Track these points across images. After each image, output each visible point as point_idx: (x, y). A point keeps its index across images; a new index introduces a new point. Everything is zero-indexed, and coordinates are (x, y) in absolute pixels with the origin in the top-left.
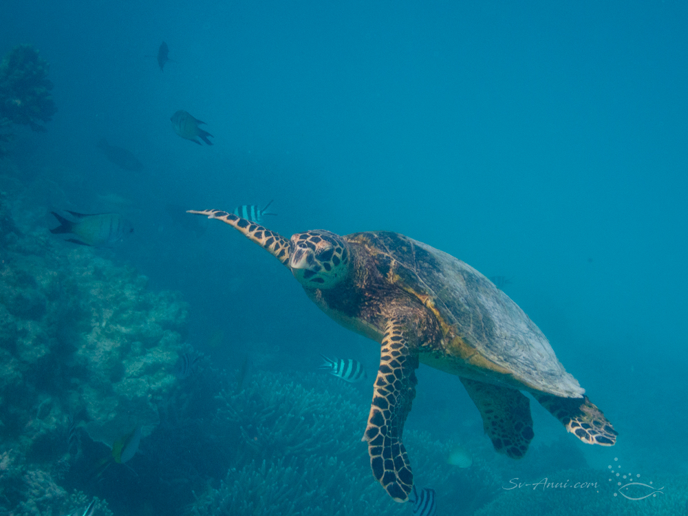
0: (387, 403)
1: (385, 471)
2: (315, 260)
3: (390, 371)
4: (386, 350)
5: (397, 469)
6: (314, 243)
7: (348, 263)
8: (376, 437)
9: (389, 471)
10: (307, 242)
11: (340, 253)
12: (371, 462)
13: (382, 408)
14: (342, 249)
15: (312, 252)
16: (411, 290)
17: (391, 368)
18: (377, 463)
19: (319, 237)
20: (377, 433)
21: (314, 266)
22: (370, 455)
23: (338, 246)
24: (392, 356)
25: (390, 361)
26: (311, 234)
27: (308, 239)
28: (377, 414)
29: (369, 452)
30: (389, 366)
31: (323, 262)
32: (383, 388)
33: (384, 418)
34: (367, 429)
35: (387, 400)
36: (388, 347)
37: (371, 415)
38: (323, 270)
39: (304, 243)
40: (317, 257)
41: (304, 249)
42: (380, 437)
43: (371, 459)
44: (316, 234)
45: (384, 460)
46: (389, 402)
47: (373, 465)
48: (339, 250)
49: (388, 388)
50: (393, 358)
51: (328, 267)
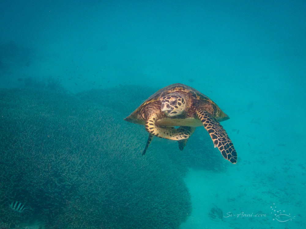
0: (213, 130)
1: (227, 154)
2: (171, 106)
3: (205, 120)
4: (200, 116)
5: (231, 152)
6: (168, 100)
7: (185, 104)
8: (218, 143)
9: (228, 154)
10: (165, 100)
11: (180, 101)
12: (222, 153)
13: (213, 132)
14: (181, 99)
15: (168, 103)
16: (205, 99)
17: (205, 119)
18: (223, 152)
19: (170, 96)
20: (218, 142)
21: (170, 108)
22: (220, 151)
23: (179, 98)
24: (202, 116)
25: (203, 117)
26: (167, 96)
27: (166, 99)
28: (213, 135)
29: (219, 150)
30: (204, 119)
31: (174, 106)
32: (208, 126)
33: (216, 135)
34: (214, 142)
35: (212, 129)
36: (199, 115)
37: (212, 137)
38: (175, 109)
39: (164, 100)
40: (171, 105)
41: (164, 103)
42: (220, 143)
43: (221, 152)
44: (169, 96)
45: (225, 151)
46: (213, 129)
47: (222, 154)
48: (179, 100)
49: (210, 125)
50: (203, 116)
51: (177, 107)
